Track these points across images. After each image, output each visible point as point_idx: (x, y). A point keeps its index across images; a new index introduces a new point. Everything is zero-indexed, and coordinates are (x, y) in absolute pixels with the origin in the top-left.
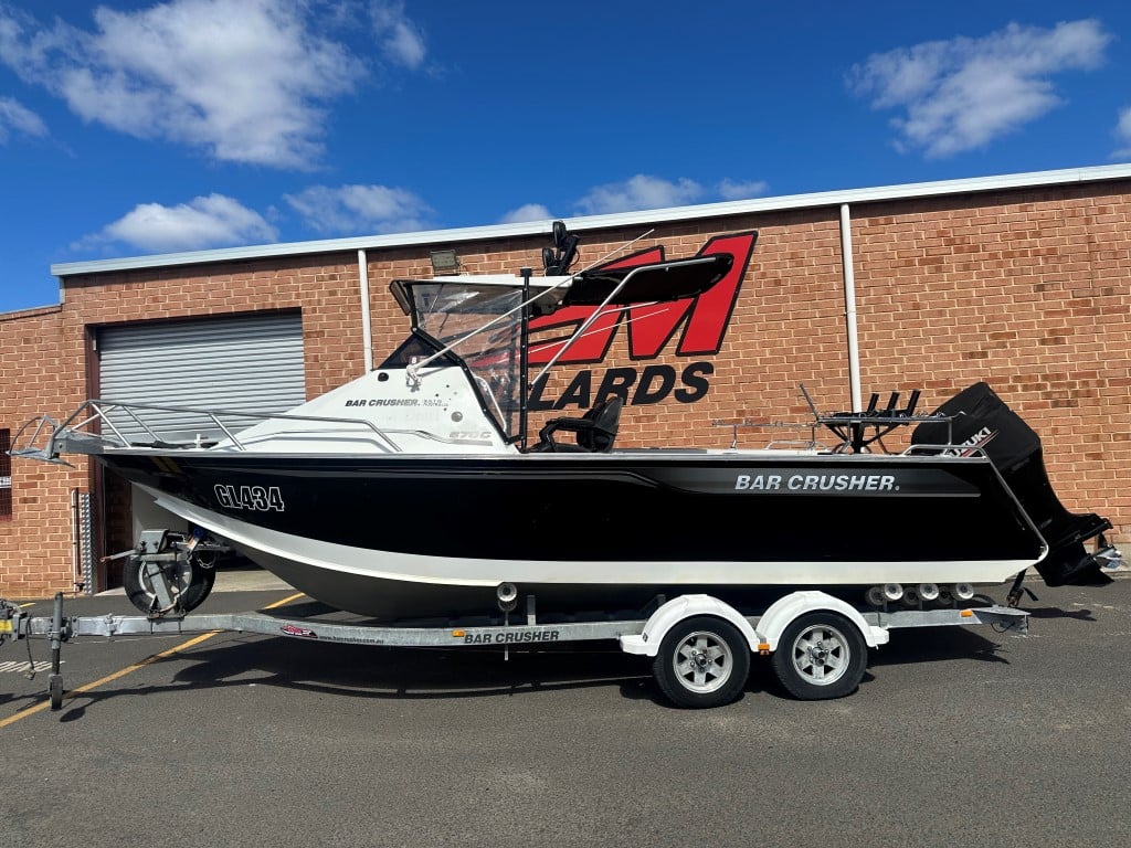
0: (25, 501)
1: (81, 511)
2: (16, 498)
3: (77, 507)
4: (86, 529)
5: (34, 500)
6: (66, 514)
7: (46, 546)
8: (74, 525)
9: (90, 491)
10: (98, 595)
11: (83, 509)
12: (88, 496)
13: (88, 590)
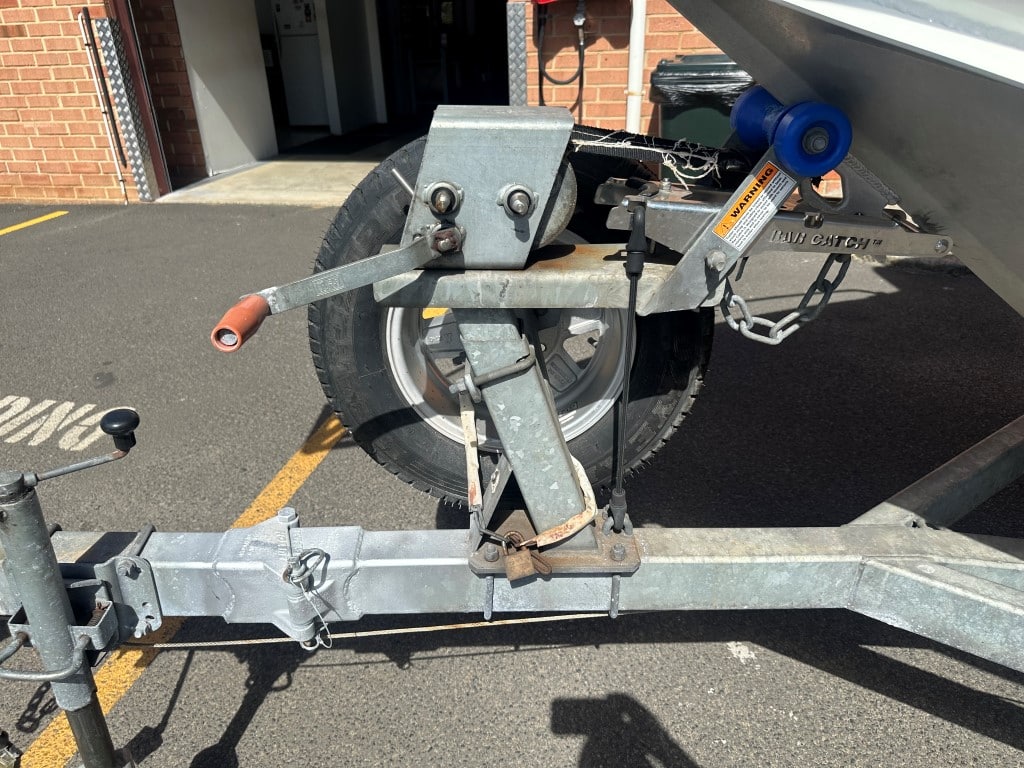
0: (6, 31)
1: (103, 55)
3: (93, 44)
5: (20, 31)
6: (78, 58)
8: (96, 80)
9: (108, 15)
10: (160, 200)
11: (104, 49)
12: (106, 24)
13: (144, 193)
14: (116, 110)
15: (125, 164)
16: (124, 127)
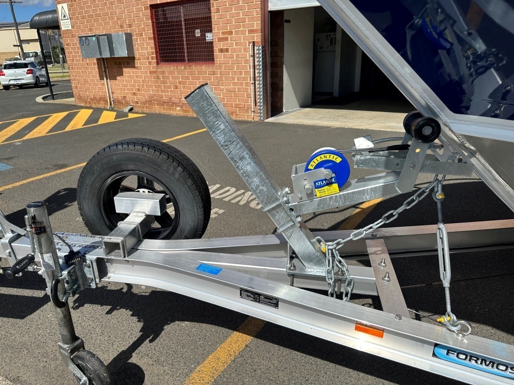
0: (221, 51)
1: (256, 60)
2: (216, 49)
3: (254, 56)
4: (259, 73)
5: (227, 50)
6: (247, 61)
7: (235, 84)
8: (252, 70)
9: (262, 44)
10: (266, 121)
11: (257, 58)
12: (261, 47)
13: (261, 117)
14: (257, 82)
15: (256, 105)
16: (258, 89)
